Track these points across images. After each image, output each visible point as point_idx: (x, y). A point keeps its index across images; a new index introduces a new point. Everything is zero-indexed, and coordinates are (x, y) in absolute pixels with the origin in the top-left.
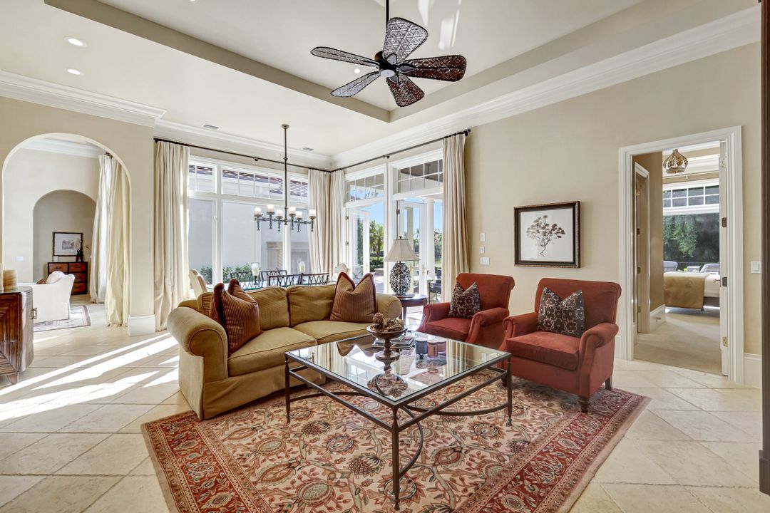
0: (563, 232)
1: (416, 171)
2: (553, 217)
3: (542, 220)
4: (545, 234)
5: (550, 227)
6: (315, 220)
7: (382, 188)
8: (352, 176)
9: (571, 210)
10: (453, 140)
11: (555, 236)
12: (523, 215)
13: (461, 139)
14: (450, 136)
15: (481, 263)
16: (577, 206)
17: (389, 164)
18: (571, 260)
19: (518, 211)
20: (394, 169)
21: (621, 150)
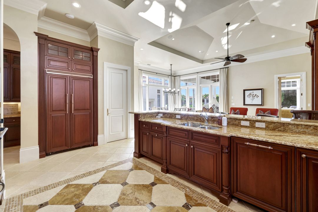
0: (258, 96)
1: (208, 78)
2: (255, 92)
3: (252, 93)
4: (253, 97)
5: (254, 95)
6: (179, 92)
7: (195, 82)
8: (182, 78)
9: (261, 90)
10: (223, 70)
11: (256, 97)
12: (246, 92)
13: (226, 69)
14: (222, 68)
15: (232, 105)
16: (262, 90)
17: (198, 75)
18: (261, 104)
19: (244, 90)
20: (200, 77)
21: (275, 76)
